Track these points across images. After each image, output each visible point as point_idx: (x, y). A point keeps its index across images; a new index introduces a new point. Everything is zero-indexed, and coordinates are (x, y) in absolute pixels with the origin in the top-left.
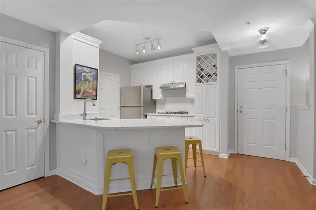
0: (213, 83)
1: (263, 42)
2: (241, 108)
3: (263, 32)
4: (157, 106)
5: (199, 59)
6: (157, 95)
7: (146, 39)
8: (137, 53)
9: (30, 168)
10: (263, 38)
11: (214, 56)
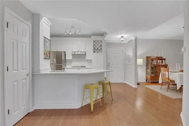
0: (100, 53)
1: (122, 41)
2: (109, 64)
3: (122, 37)
4: (67, 63)
5: (94, 41)
6: (69, 57)
7: (72, 27)
8: (66, 33)
9: (24, 107)
10: (122, 39)
11: (101, 41)
